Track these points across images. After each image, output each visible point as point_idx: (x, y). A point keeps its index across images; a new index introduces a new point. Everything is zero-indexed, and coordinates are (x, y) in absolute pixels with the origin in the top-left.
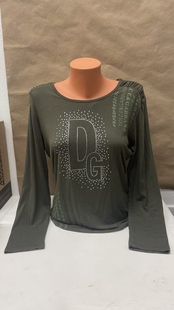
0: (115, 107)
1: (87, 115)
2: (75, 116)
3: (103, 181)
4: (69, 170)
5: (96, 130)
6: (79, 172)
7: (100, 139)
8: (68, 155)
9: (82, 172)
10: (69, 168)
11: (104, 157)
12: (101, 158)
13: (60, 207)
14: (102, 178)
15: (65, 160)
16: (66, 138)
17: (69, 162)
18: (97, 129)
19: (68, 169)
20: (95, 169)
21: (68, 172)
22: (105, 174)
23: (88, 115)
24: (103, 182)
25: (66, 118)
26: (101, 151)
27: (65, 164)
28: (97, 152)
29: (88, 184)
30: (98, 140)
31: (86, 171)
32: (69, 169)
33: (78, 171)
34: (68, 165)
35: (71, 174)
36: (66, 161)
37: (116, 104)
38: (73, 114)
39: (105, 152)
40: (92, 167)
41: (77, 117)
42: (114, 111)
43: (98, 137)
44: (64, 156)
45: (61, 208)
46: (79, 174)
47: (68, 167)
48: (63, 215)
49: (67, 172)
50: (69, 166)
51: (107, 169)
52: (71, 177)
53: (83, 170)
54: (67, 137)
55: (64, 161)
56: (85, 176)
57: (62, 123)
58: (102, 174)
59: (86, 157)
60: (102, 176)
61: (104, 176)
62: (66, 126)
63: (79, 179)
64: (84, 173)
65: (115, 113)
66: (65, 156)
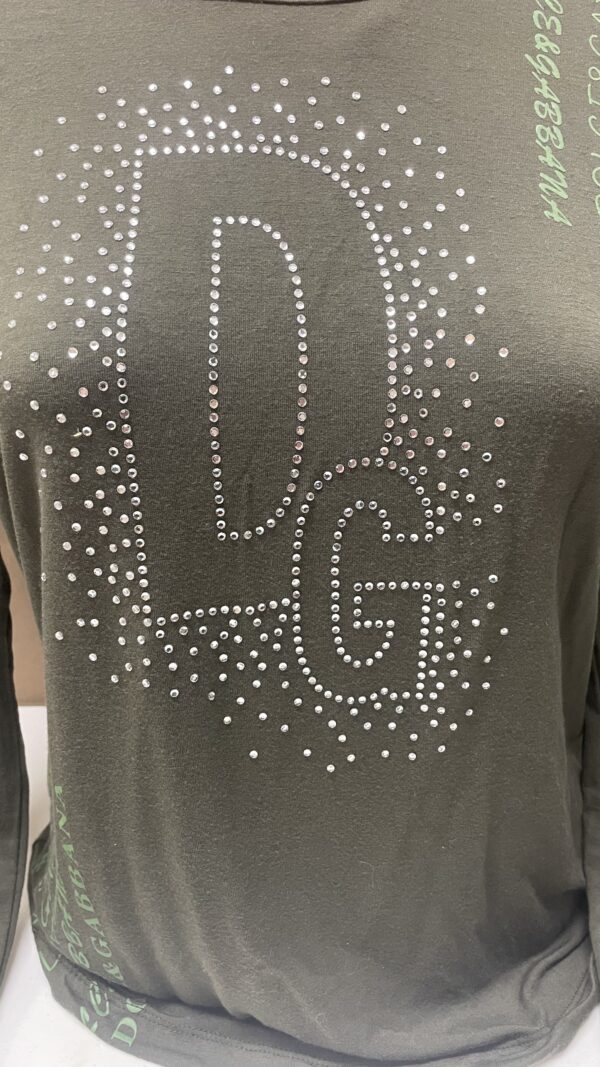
0: (550, 54)
1: (306, 115)
2: (195, 120)
3: (433, 704)
4: (142, 614)
5: (388, 247)
6: (233, 632)
7: (428, 331)
8: (123, 478)
9: (260, 630)
10: (135, 598)
11: (457, 505)
12: (434, 507)
13: (81, 892)
14: (430, 683)
15: (103, 530)
16: (106, 311)
17: (134, 549)
18: (399, 241)
19: (126, 603)
20: (374, 604)
21: (130, 632)
22: (457, 650)
23: (318, 112)
24: (432, 714)
25: (108, 133)
26: (435, 447)
27: (102, 560)
28: (397, 453)
29: (308, 727)
30: (412, 342)
31: (291, 623)
32: (135, 609)
33: (220, 621)
34: (130, 575)
35: (153, 647)
36: (107, 540)
37: (559, 31)
38: (180, 99)
39: (470, 458)
40: (346, 592)
41: (214, 127)
42: (544, 90)
43: (412, 318)
44: (86, 488)
45: (84, 897)
46: (226, 646)
47: (126, 592)
48: (103, 944)
49: (123, 631)
50: (138, 577)
51: (473, 607)
52: (157, 672)
53: (269, 616)
54: (113, 301)
55: (88, 536)
56: (283, 666)
57: (77, 175)
58: (431, 649)
59: (295, 504)
60: (430, 665)
61: (443, 667)
62: (111, 209)
63: (226, 692)
64: (274, 639)
65: (554, 111)
66: (100, 494)
